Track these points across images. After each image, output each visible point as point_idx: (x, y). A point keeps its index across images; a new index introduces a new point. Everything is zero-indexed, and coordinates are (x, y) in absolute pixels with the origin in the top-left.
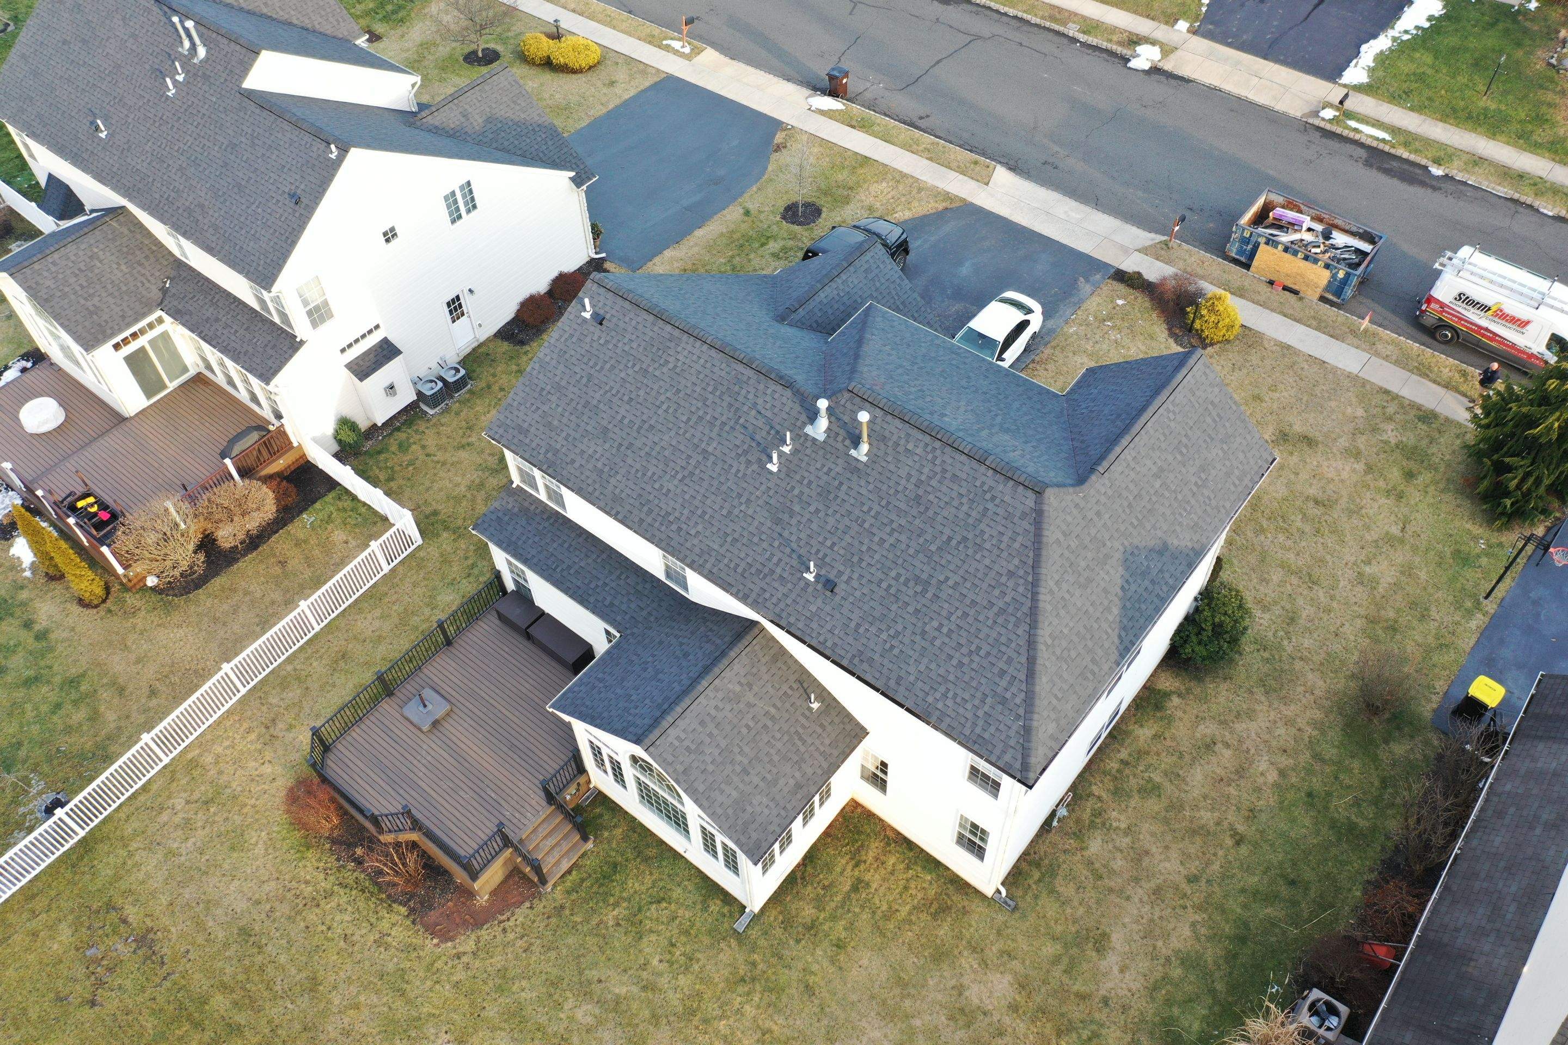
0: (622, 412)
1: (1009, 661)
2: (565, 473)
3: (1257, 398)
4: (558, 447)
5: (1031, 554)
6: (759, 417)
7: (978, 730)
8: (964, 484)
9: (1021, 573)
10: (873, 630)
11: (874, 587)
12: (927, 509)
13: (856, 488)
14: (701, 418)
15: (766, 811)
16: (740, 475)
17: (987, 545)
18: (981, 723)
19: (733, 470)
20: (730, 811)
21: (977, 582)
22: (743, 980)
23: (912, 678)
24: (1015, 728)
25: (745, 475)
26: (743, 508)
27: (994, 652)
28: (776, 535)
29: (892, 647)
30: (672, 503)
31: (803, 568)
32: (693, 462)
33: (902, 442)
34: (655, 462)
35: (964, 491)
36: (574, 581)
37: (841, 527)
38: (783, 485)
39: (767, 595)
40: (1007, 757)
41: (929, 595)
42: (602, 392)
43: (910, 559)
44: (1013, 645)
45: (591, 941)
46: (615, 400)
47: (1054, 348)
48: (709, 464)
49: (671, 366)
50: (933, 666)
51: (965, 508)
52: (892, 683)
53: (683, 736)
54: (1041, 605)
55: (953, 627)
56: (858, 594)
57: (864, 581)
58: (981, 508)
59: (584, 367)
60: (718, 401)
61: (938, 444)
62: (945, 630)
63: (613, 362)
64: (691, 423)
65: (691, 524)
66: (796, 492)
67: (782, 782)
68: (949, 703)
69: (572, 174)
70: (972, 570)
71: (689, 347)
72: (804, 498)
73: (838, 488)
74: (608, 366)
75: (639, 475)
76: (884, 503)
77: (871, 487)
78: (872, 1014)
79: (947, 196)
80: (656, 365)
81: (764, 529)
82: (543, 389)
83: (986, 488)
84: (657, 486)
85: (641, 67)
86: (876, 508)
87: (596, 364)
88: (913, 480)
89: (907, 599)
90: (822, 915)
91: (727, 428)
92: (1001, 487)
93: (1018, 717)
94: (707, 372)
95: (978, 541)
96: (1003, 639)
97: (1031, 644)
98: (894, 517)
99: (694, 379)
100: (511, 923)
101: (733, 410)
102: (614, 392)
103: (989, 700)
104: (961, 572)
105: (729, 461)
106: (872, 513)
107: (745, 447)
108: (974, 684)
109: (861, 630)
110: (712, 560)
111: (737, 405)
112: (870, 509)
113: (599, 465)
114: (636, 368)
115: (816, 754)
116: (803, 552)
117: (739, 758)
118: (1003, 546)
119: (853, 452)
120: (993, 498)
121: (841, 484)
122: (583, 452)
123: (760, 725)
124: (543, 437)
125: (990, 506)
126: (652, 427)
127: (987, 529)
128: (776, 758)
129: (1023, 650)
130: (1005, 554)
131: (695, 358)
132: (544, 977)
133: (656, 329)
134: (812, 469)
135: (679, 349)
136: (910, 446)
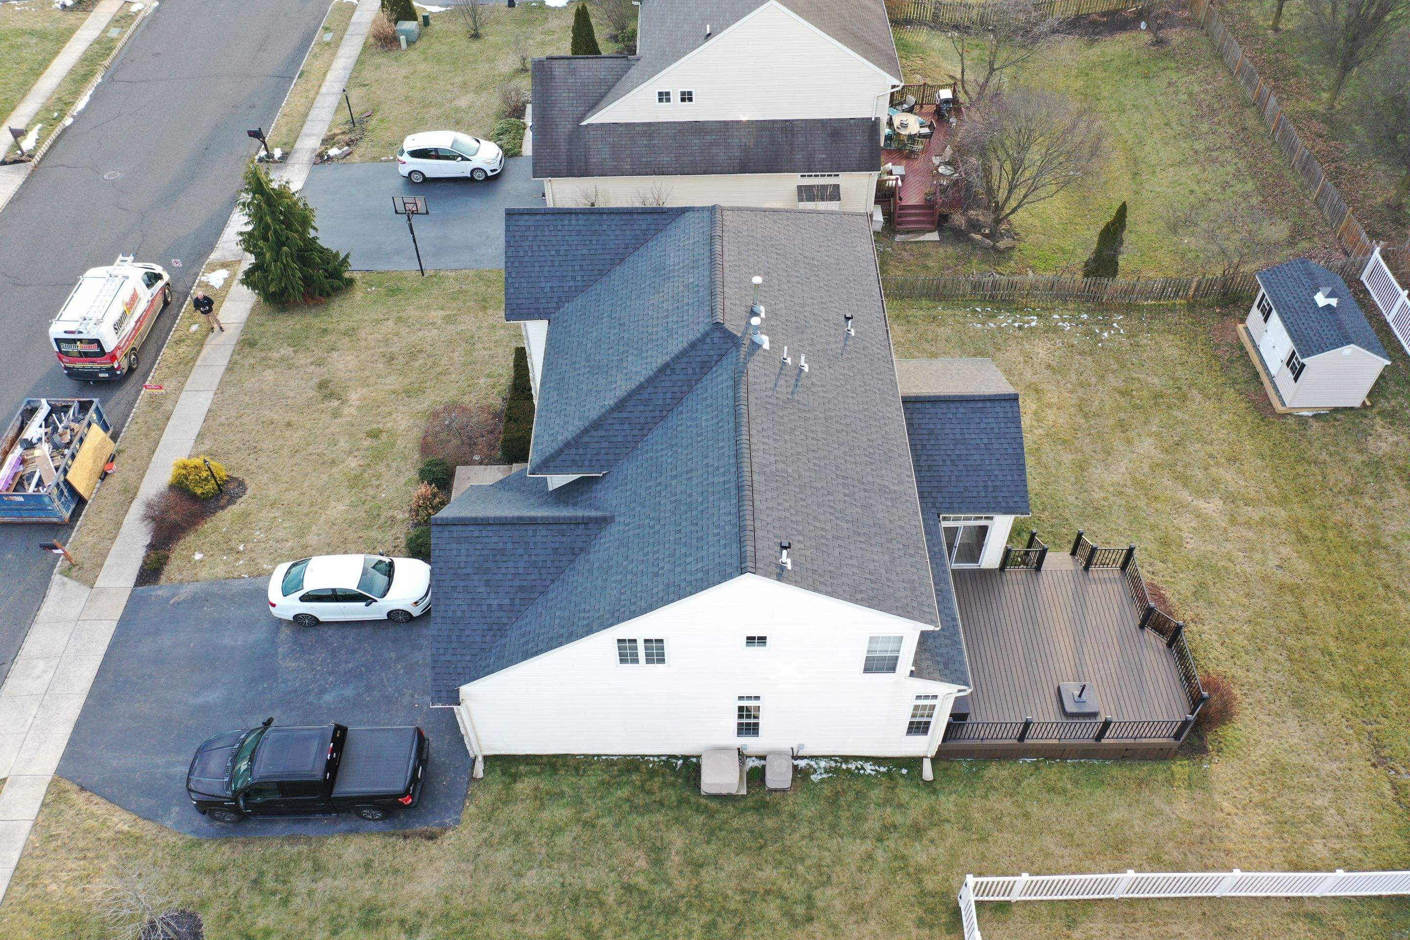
0: (841, 497)
1: (819, 222)
3: (289, 425)
6: (779, 384)
9: (771, 217)
10: (853, 291)
11: (831, 294)
13: (783, 311)
14: (806, 429)
16: (825, 389)
19: (825, 395)
23: (861, 268)
26: (843, 383)
28: (844, 357)
34: (857, 458)
35: (745, 248)
38: (812, 358)
39: (879, 357)
42: (839, 522)
46: (837, 507)
48: (832, 414)
58: (749, 238)
59: (830, 548)
60: (786, 419)
63: (810, 521)
64: (814, 436)
72: (810, 342)
74: (817, 524)
75: (874, 468)
80: (790, 479)
81: (846, 366)
82: (872, 582)
84: (871, 451)
86: (787, 297)
87: (822, 537)
91: (801, 407)
92: (730, 229)
93: (842, 219)
94: (770, 433)
99: (782, 443)
101: (785, 406)
102: (832, 511)
104: (792, 247)
105: (821, 400)
108: (841, 238)
109: (858, 298)
110: (887, 398)
111: (780, 403)
113: (889, 503)
114: (803, 496)
116: (842, 338)
119: (763, 316)
120: (739, 232)
121: (786, 321)
122: (890, 521)
124: (903, 564)
125: (745, 234)
131: (766, 447)
133: (763, 489)
134: (790, 341)
135: (767, 462)
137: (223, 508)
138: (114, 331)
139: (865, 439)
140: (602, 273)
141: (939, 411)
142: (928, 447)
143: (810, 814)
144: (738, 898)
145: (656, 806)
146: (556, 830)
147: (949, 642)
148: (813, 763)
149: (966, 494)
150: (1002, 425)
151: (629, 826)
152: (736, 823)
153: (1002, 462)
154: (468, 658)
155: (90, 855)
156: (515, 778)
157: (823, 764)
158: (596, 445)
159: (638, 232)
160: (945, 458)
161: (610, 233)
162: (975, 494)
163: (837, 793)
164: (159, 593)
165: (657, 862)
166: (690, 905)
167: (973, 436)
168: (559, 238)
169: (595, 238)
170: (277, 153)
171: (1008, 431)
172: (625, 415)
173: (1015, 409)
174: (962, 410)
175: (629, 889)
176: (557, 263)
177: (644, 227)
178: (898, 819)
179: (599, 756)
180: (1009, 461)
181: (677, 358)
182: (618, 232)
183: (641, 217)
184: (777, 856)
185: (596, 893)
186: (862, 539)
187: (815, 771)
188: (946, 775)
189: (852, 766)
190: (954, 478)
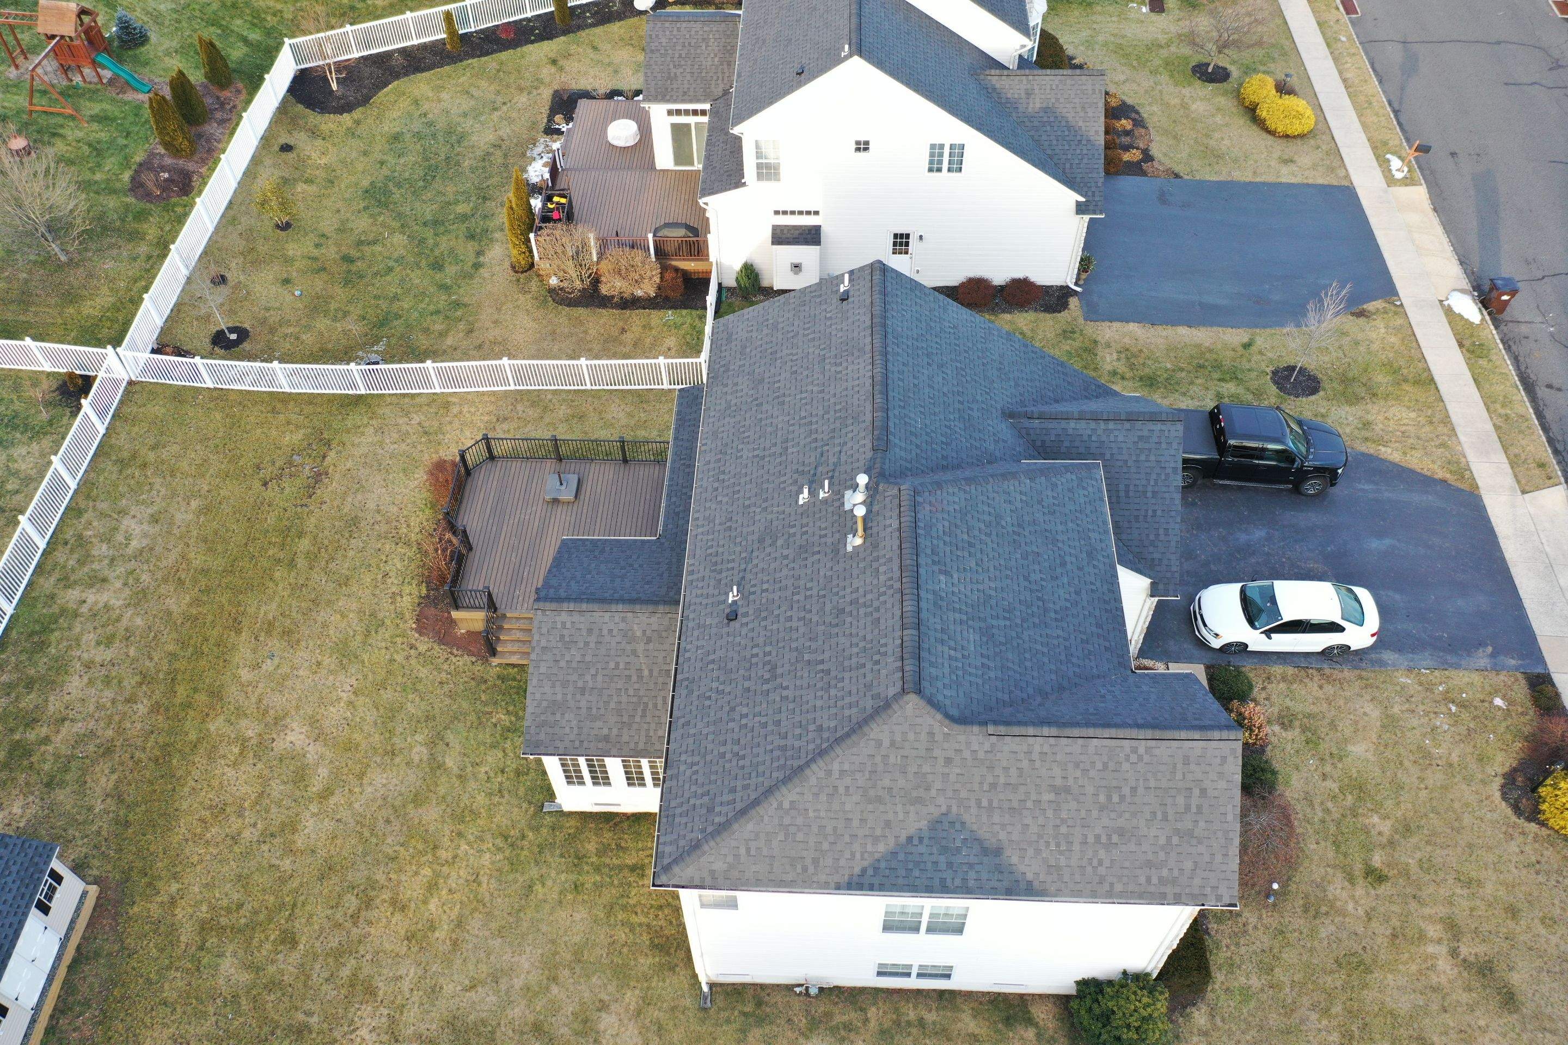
0: (783, 376)
1: (746, 787)
3: (1513, 912)
4: (732, 368)
5: (846, 729)
6: (836, 455)
7: (678, 811)
8: (876, 631)
9: (825, 735)
10: (716, 674)
12: (837, 625)
15: (567, 730)
16: (782, 486)
17: (833, 692)
18: (685, 808)
19: (782, 479)
20: (545, 704)
21: (797, 711)
22: (506, 838)
23: (692, 731)
24: (693, 835)
25: (784, 488)
27: (747, 770)
28: (749, 549)
29: (709, 698)
30: (733, 467)
31: (735, 588)
32: (773, 450)
33: (882, 561)
35: (869, 637)
37: (784, 583)
38: (792, 518)
39: (701, 585)
40: (668, 849)
41: (765, 687)
43: (787, 649)
44: (761, 779)
45: (472, 717)
47: (1361, 678)
48: (778, 460)
49: (839, 369)
50: (710, 737)
51: (855, 650)
52: (682, 721)
53: (568, 625)
54: (808, 772)
55: (750, 725)
56: (738, 640)
57: (750, 635)
59: (802, 324)
60: (832, 420)
61: (898, 585)
62: (744, 721)
65: (725, 492)
66: (792, 531)
67: (599, 724)
68: (688, 773)
69: (1082, 199)
70: (804, 699)
71: (862, 366)
73: (814, 554)
74: (812, 336)
76: (822, 593)
77: (829, 573)
78: (540, 951)
79: (1463, 471)
81: (750, 537)
83: (883, 650)
85: (1336, 163)
88: (854, 595)
89: (753, 675)
90: (594, 859)
91: (814, 445)
92: (890, 660)
93: (703, 831)
94: (851, 393)
95: (833, 683)
96: (761, 769)
97: (769, 792)
98: (814, 611)
100: (454, 660)
103: (706, 799)
104: (798, 693)
105: (788, 470)
106: (808, 593)
107: (807, 469)
108: (713, 777)
109: (710, 666)
110: (706, 529)
112: (811, 589)
115: (643, 733)
116: (748, 577)
117: (588, 678)
118: (840, 703)
119: (850, 537)
120: (877, 662)
121: (819, 552)
123: (627, 673)
124: (733, 353)
126: (783, 403)
127: (847, 681)
128: (612, 705)
129: (761, 790)
130: (833, 711)
131: (856, 376)
132: (429, 708)
133: (862, 334)
134: (818, 524)
135: (856, 361)
136: (882, 569)
137: (1515, 770)
150: (564, 585)
153: (577, 565)
155: (1398, 434)
164: (1514, 663)
173: (542, 594)
174: (606, 595)
180: (568, 564)
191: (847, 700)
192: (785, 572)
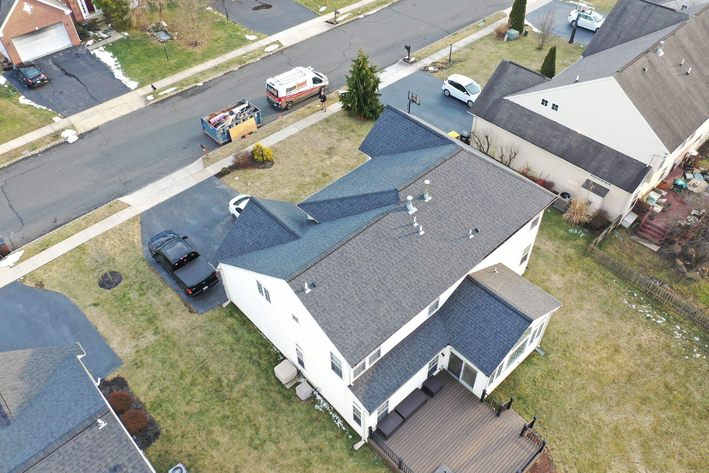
0: (370, 289)
1: (518, 184)
2: (391, 328)
3: (306, 155)
4: (376, 327)
5: (483, 162)
6: (398, 230)
7: (538, 204)
8: (451, 170)
9: (489, 167)
10: (497, 222)
11: (482, 215)
12: (457, 185)
13: (441, 206)
14: (388, 254)
16: (421, 247)
17: (477, 173)
18: (535, 201)
19: (418, 249)
21: (488, 182)
23: (517, 216)
24: (539, 193)
25: (422, 245)
26: (436, 251)
27: (513, 187)
28: (452, 243)
29: (505, 218)
30: (424, 281)
31: (468, 238)
32: (408, 265)
34: (401, 282)
35: (454, 171)
36: (415, 363)
37: (455, 217)
38: (431, 232)
39: (475, 255)
42: (355, 296)
43: (474, 199)
44: (513, 181)
46: (362, 291)
48: (411, 258)
49: (356, 259)
50: (514, 208)
51: (461, 174)
52: (518, 224)
55: (502, 196)
56: (483, 222)
57: (478, 218)
58: (463, 169)
59: (337, 301)
60: (383, 244)
61: (433, 171)
62: (503, 199)
63: (341, 285)
64: (389, 259)
65: (436, 275)
66: (435, 228)
68: (527, 208)
70: (484, 181)
71: (350, 247)
72: (439, 226)
73: (439, 212)
74: (343, 289)
75: (405, 291)
76: (450, 199)
77: (443, 200)
79: (130, 221)
80: (353, 265)
81: (447, 246)
82: (341, 327)
83: (455, 164)
84: (413, 285)
86: (452, 202)
87: (339, 295)
88: (445, 185)
89: (489, 206)
91: (397, 245)
92: (457, 159)
93: (536, 190)
94: (366, 243)
95: (474, 175)
96: (510, 183)
98: (457, 198)
99: (367, 251)
101: (389, 239)
102: (358, 290)
103: (529, 196)
104: (484, 185)
105: (413, 249)
106: (453, 204)
107: (409, 240)
108: (523, 198)
109: (496, 226)
110: (455, 272)
111: (388, 236)
112: (451, 204)
113: (394, 309)
114: (350, 275)
116: (461, 235)
117: (525, 296)
118: (478, 168)
119: (426, 201)
120: (460, 163)
121: (438, 210)
122: (384, 315)
123: (510, 287)
124: (368, 334)
125: (463, 166)
126: (384, 278)
127: (471, 170)
129: (515, 179)
130: (481, 169)
131: (357, 246)
133: (333, 259)
134: (428, 218)
135: (349, 252)
137: (259, 168)
138: (286, 91)
139: (416, 278)
140: (404, 151)
141: (490, 301)
142: (471, 313)
143: (299, 416)
144: (244, 417)
145: (257, 364)
146: (223, 343)
147: (384, 391)
148: (322, 401)
149: (469, 346)
150: (513, 329)
151: (242, 362)
152: (273, 394)
153: (497, 345)
154: (228, 255)
155: (122, 241)
156: (231, 316)
157: (325, 405)
158: (324, 210)
159: (428, 142)
160: (473, 323)
161: (417, 136)
162: (472, 349)
163: (318, 419)
164: (216, 182)
165: (236, 381)
166: (228, 404)
167: (495, 323)
168: (398, 127)
169: (411, 134)
170: (412, 59)
171: (513, 333)
172: (340, 204)
173: (526, 326)
174: (500, 308)
175: (219, 380)
176: (390, 137)
177: (432, 141)
178: (326, 449)
179: (261, 332)
180: (501, 347)
181: (373, 194)
182: (421, 137)
183: (434, 136)
184: (272, 418)
185: (209, 372)
186: (359, 310)
187: (320, 404)
188: (363, 454)
189: (334, 416)
190: (469, 335)
191: (476, 166)
192: (452, 220)
